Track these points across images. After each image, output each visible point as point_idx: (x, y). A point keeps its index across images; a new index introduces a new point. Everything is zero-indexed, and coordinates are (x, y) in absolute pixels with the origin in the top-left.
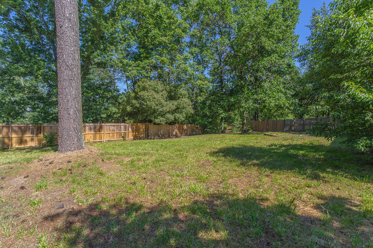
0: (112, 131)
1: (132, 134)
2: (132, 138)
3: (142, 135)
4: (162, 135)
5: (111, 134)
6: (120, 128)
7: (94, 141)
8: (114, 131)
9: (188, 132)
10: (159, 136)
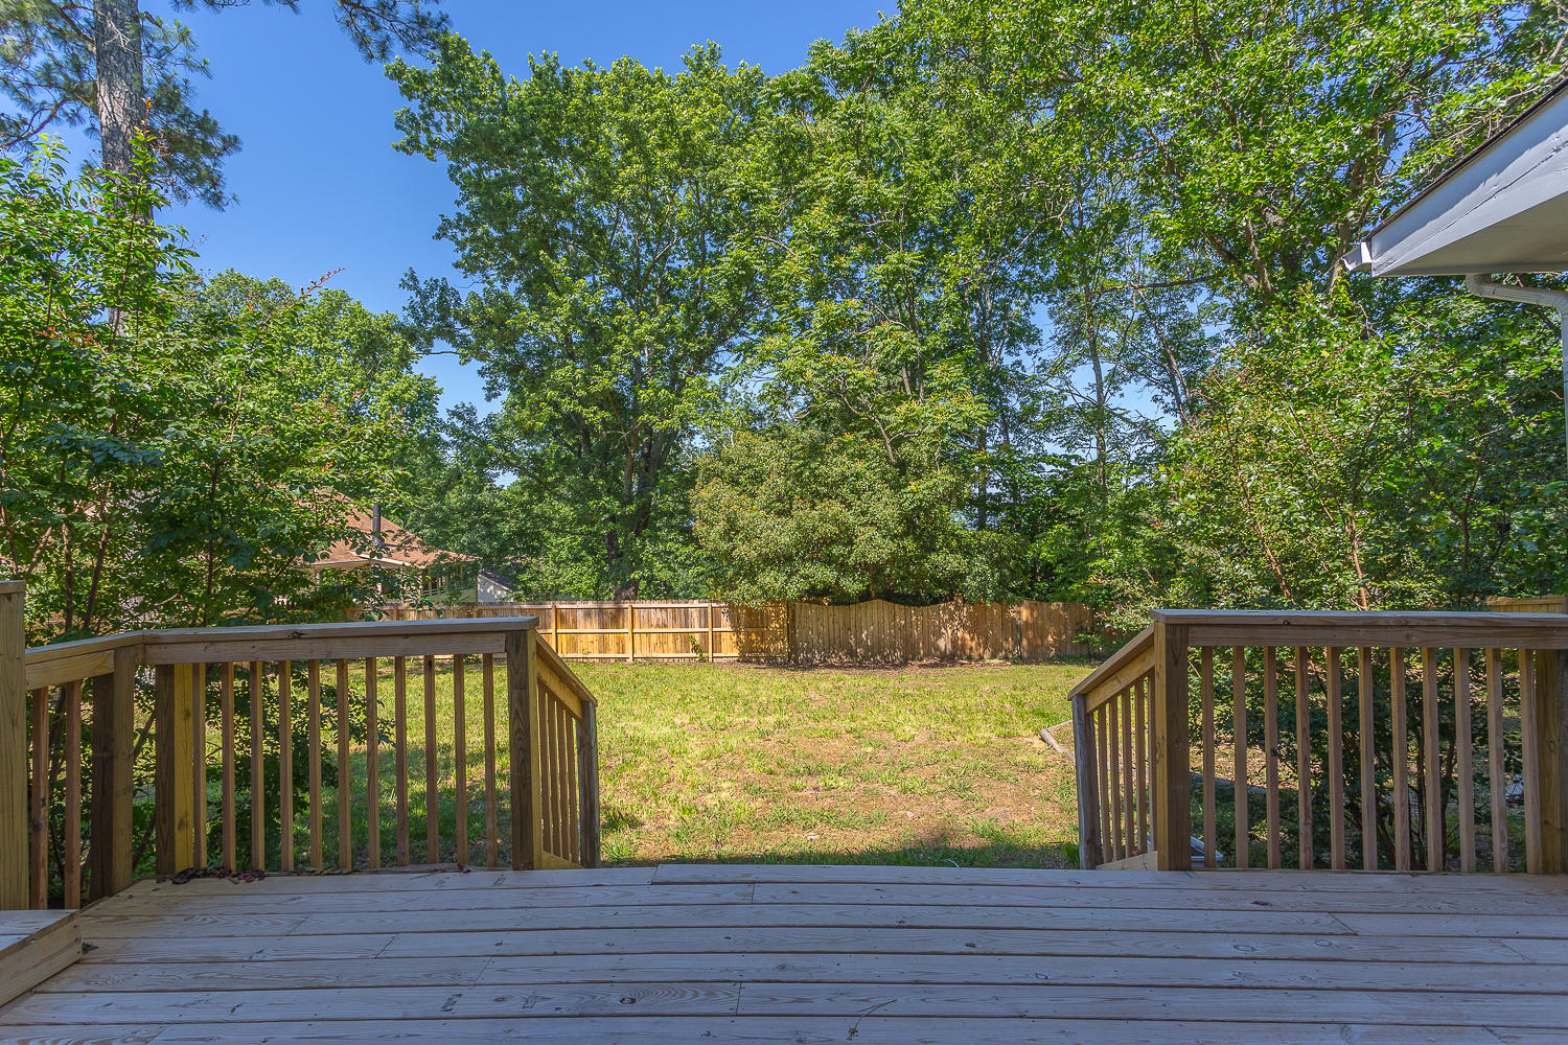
0: (658, 626)
1: (735, 638)
2: (736, 653)
3: (780, 645)
4: (867, 649)
5: (654, 638)
6: (686, 615)
7: (602, 655)
8: (666, 626)
9: (1043, 637)
10: (852, 653)
